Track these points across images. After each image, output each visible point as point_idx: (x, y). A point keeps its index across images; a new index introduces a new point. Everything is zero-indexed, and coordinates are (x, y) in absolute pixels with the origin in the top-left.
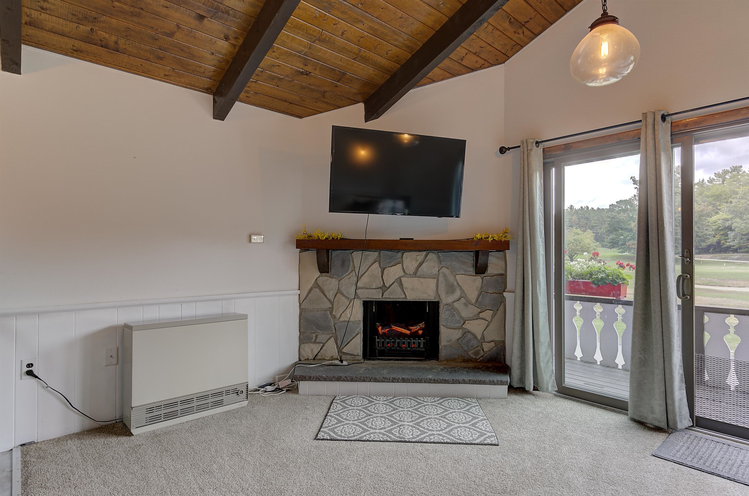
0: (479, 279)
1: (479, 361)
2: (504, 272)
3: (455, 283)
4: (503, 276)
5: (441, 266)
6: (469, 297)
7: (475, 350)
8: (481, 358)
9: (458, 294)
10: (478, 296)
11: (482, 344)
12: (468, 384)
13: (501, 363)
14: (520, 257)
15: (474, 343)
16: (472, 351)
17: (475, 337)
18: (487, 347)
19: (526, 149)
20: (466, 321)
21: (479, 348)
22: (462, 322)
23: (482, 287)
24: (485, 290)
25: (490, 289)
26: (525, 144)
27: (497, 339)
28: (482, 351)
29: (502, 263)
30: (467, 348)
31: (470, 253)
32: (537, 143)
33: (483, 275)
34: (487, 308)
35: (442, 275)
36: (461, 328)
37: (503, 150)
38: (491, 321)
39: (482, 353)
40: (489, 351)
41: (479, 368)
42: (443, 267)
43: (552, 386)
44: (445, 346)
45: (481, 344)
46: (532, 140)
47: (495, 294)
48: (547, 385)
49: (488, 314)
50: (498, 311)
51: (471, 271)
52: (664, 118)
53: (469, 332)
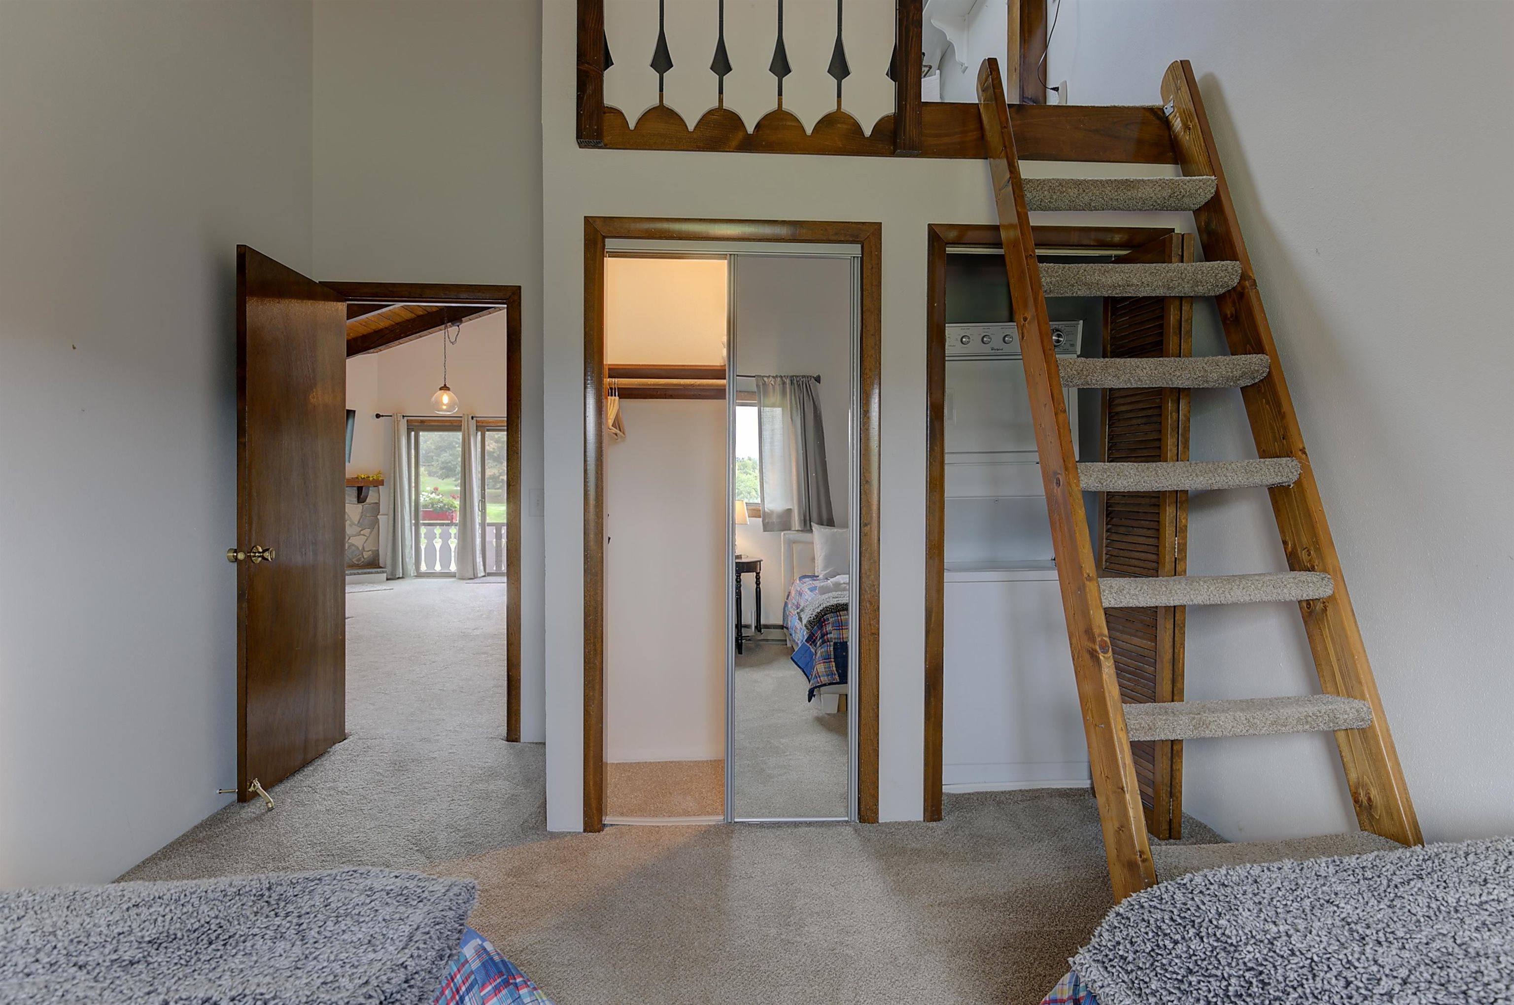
0: (360, 506)
2: (379, 501)
4: (378, 504)
6: (353, 520)
10: (360, 519)
11: (363, 553)
13: (379, 563)
14: (392, 491)
15: (357, 552)
16: (356, 559)
17: (358, 549)
18: (366, 555)
19: (394, 419)
20: (351, 537)
21: (361, 556)
22: (348, 538)
23: (362, 513)
24: (365, 514)
25: (368, 513)
26: (393, 415)
27: (374, 549)
29: (377, 495)
30: (351, 557)
31: (356, 488)
32: (403, 416)
33: (363, 504)
34: (366, 527)
36: (348, 542)
37: (378, 416)
38: (369, 536)
39: (363, 560)
40: (368, 557)
43: (414, 573)
45: (361, 553)
46: (399, 414)
47: (371, 517)
48: (410, 572)
49: (367, 532)
50: (374, 529)
51: (354, 501)
52: (472, 418)
53: (353, 545)
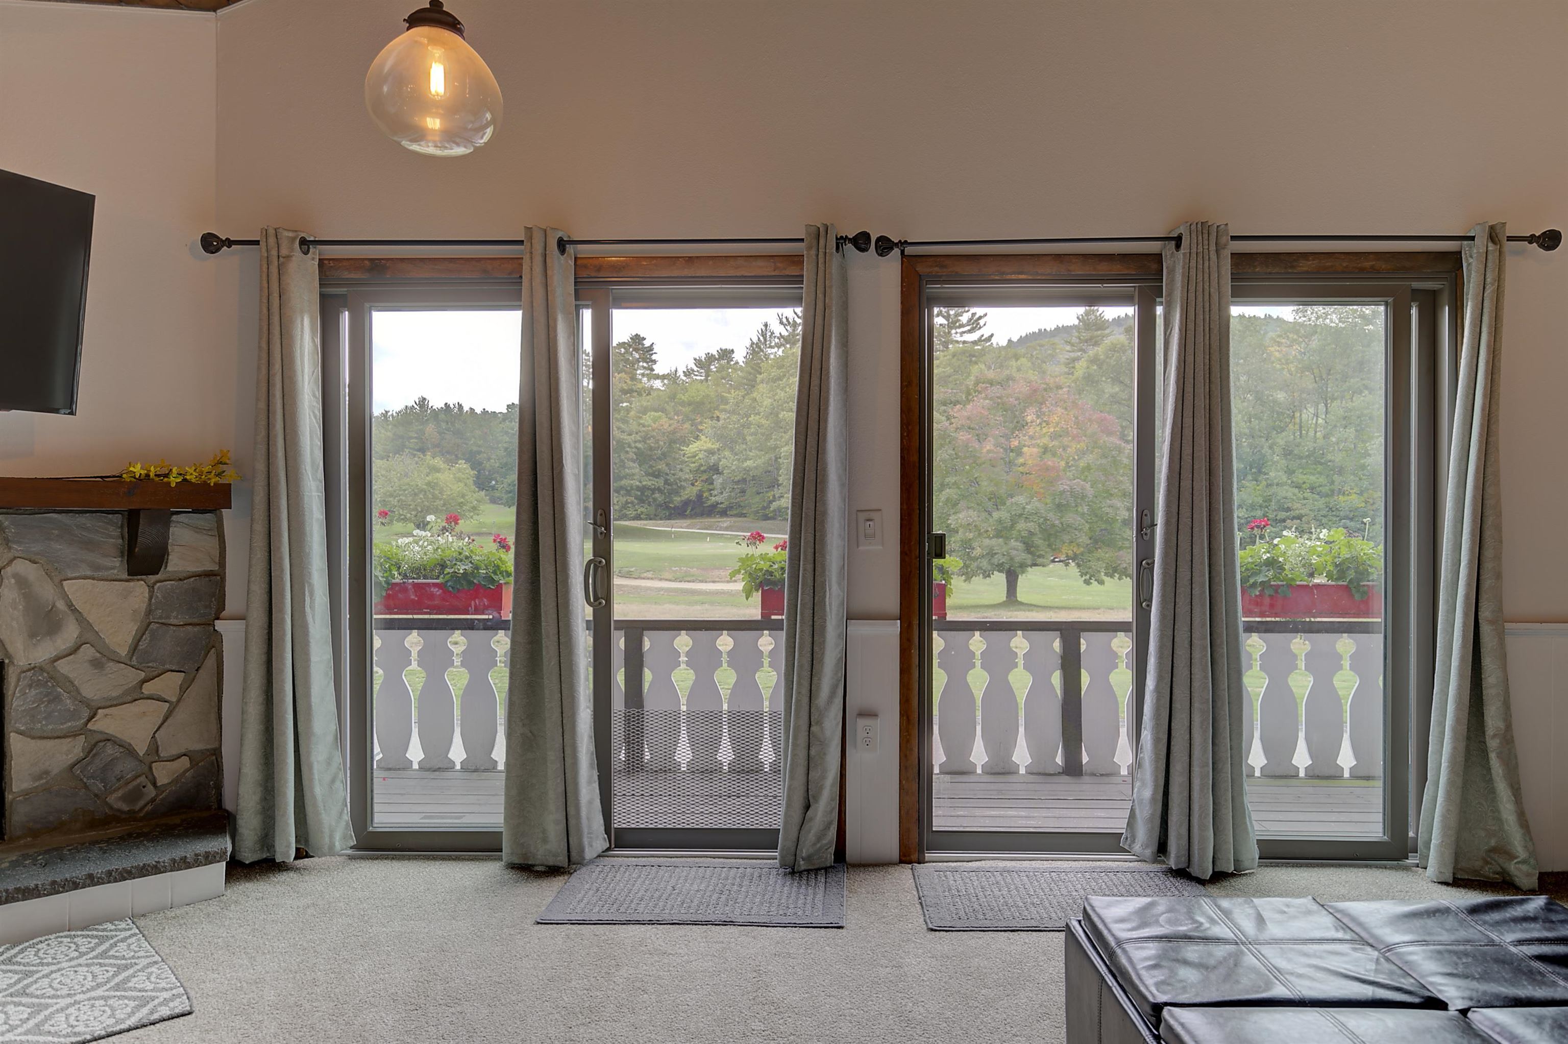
0: (139, 589)
1: (142, 815)
2: (216, 568)
3: (61, 605)
4: (215, 577)
5: (10, 555)
6: (107, 641)
7: (130, 786)
8: (149, 807)
9: (70, 633)
10: (138, 637)
11: (151, 768)
12: (103, 884)
13: (209, 808)
14: (260, 527)
15: (127, 767)
16: (120, 793)
17: (130, 751)
18: (164, 774)
19: (274, 253)
20: (100, 711)
21: (142, 779)
22: (86, 714)
23: (149, 612)
24: (161, 617)
25: (174, 614)
26: (272, 240)
27: (197, 746)
28: (150, 787)
29: (212, 544)
30: (101, 786)
31: (110, 516)
32: (304, 242)
33: (152, 578)
34: (168, 667)
35: (13, 581)
36: (83, 731)
37: (211, 243)
38: (179, 701)
39: (151, 792)
40: (175, 781)
41: (139, 835)
42: (15, 558)
43: (345, 837)
44: (26, 793)
45: (146, 769)
46: (291, 234)
47: (189, 628)
48: (331, 837)
49: (168, 684)
50: (200, 671)
51: (113, 568)
52: (562, 245)
53: (109, 739)
